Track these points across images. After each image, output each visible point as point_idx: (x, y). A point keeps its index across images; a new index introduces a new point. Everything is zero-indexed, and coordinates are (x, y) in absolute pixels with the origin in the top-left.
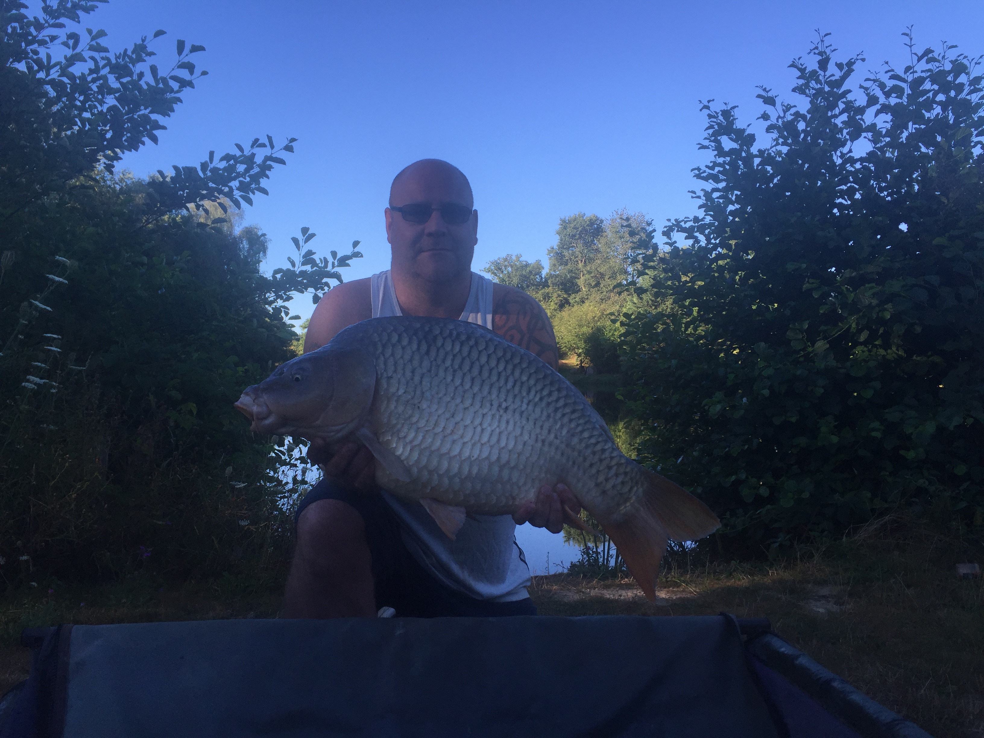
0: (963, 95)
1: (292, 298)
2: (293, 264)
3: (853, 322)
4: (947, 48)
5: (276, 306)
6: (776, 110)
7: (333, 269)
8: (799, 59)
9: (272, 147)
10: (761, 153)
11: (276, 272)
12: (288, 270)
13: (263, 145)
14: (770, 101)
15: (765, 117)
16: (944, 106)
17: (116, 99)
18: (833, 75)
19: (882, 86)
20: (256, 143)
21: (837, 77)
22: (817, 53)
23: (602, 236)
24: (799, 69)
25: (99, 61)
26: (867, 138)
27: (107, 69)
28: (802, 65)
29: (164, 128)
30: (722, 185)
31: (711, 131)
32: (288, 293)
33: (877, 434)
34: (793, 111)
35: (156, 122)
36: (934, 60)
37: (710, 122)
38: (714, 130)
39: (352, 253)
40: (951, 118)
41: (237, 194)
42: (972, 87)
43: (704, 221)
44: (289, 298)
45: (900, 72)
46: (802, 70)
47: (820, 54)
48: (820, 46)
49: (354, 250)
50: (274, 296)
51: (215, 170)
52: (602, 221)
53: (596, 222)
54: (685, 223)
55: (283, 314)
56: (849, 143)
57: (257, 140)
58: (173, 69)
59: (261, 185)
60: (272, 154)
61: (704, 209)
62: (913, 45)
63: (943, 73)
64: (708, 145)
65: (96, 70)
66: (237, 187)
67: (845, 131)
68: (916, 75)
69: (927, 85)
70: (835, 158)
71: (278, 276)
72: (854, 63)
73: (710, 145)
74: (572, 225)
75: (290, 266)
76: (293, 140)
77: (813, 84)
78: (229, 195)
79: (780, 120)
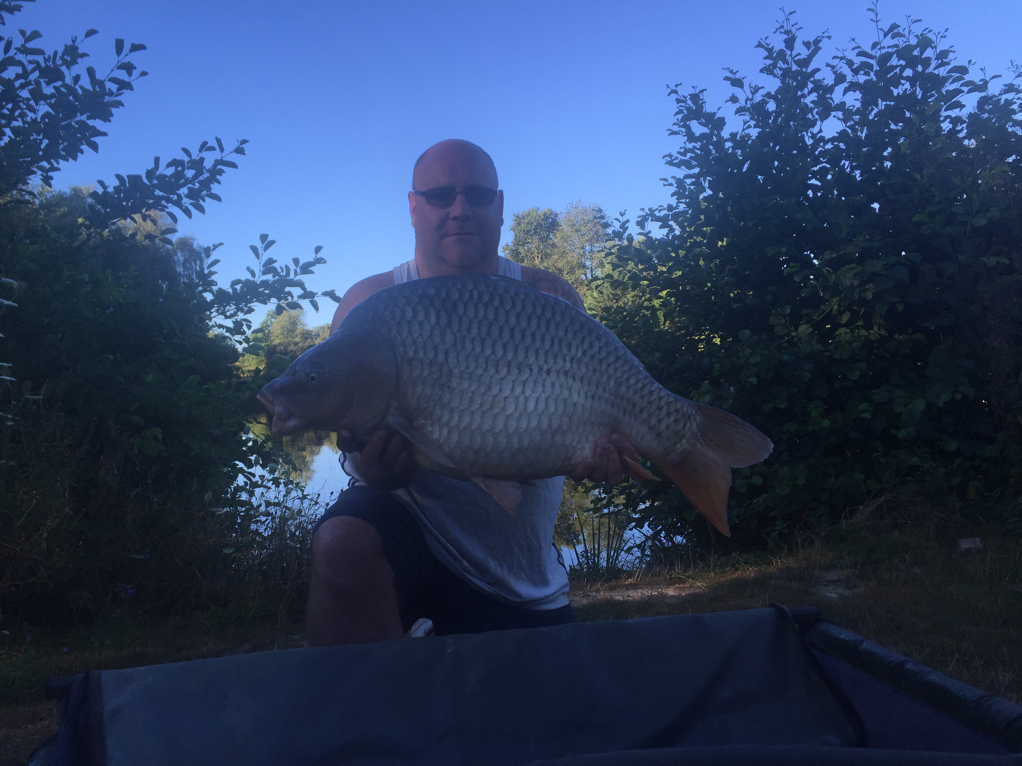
0: (930, 70)
1: (253, 310)
2: (253, 274)
3: (835, 305)
4: (912, 23)
5: (236, 320)
6: (745, 92)
7: (295, 277)
8: (766, 39)
9: (222, 150)
10: (733, 136)
11: (234, 283)
12: (247, 280)
13: (212, 149)
14: (738, 83)
15: (734, 99)
16: (912, 81)
17: (50, 105)
18: (799, 54)
19: (850, 63)
20: (204, 147)
21: (803, 56)
22: (783, 32)
23: (558, 230)
24: (767, 49)
25: (27, 66)
26: (837, 117)
27: (36, 74)
28: (768, 45)
29: (105, 134)
30: (696, 170)
31: (680, 116)
32: (249, 305)
33: (867, 416)
34: (762, 92)
35: (94, 128)
36: (899, 35)
37: (680, 106)
38: (684, 114)
39: (314, 259)
40: (919, 93)
41: (186, 202)
42: (940, 61)
43: (678, 209)
44: (251, 311)
45: (867, 48)
46: (770, 51)
47: (787, 32)
48: (785, 24)
49: (316, 256)
50: (233, 309)
51: (163, 177)
52: (556, 215)
53: (551, 216)
54: (659, 212)
55: (245, 328)
56: (819, 122)
57: (205, 143)
58: (112, 71)
59: (213, 191)
60: (222, 157)
61: (676, 197)
62: (879, 21)
63: (911, 48)
64: (678, 131)
65: (25, 74)
66: (186, 194)
67: (815, 111)
68: (883, 51)
69: (894, 61)
70: (806, 138)
71: (238, 287)
72: (821, 40)
73: (680, 130)
74: (526, 220)
75: (250, 277)
76: (244, 142)
77: (780, 64)
78: (178, 203)
79: (749, 102)
